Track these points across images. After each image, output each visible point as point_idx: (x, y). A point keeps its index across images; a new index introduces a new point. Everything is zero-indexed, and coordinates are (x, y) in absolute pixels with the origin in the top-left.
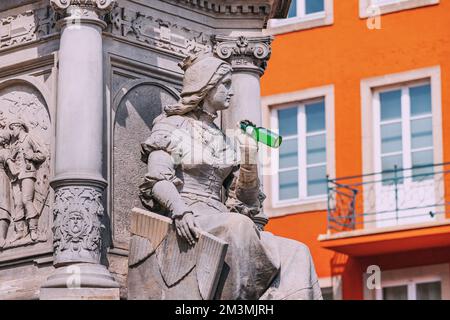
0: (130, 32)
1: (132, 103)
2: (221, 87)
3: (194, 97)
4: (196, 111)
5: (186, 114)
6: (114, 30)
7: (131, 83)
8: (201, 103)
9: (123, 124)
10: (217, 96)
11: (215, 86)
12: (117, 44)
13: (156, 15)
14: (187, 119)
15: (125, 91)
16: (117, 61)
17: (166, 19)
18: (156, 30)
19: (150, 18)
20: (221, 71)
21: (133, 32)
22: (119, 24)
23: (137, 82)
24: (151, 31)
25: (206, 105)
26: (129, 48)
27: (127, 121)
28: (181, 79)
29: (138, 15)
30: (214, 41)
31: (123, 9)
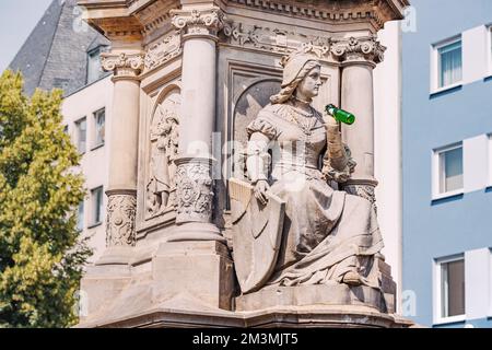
0: (247, 42)
1: (253, 96)
2: (309, 79)
3: (287, 89)
4: (291, 99)
5: (284, 102)
6: (233, 41)
7: (250, 81)
8: (294, 92)
9: (244, 113)
10: (306, 86)
11: (303, 79)
12: (235, 52)
13: (273, 26)
14: (284, 106)
15: (245, 87)
16: (234, 64)
17: (282, 28)
18: (272, 38)
19: (268, 29)
20: (307, 66)
21: (250, 41)
22: (236, 36)
23: (257, 79)
24: (268, 39)
25: (298, 94)
26: (247, 54)
27: (248, 111)
28: (282, 72)
29: (256, 28)
30: (330, 42)
31: (240, 24)
